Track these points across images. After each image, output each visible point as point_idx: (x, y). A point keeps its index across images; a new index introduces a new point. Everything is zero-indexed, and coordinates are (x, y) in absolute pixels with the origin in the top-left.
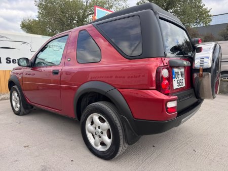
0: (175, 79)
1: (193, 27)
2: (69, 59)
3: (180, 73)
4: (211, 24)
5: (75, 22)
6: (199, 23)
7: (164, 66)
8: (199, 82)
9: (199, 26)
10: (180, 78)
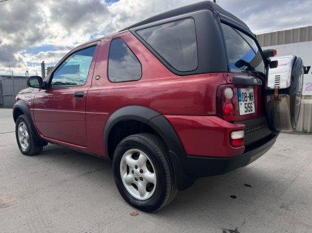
0: (242, 102)
2: (98, 77)
3: (248, 95)
7: (227, 84)
8: (273, 107)
10: (248, 101)
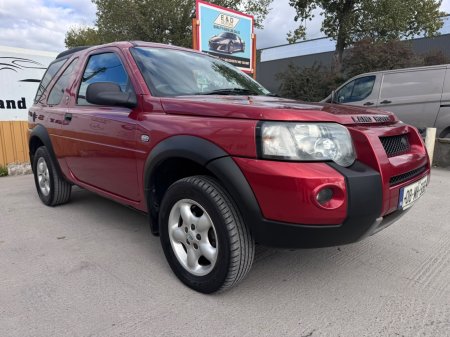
1: (404, 38)
4: (443, 31)
5: (167, 31)
6: (417, 29)
9: (416, 36)
